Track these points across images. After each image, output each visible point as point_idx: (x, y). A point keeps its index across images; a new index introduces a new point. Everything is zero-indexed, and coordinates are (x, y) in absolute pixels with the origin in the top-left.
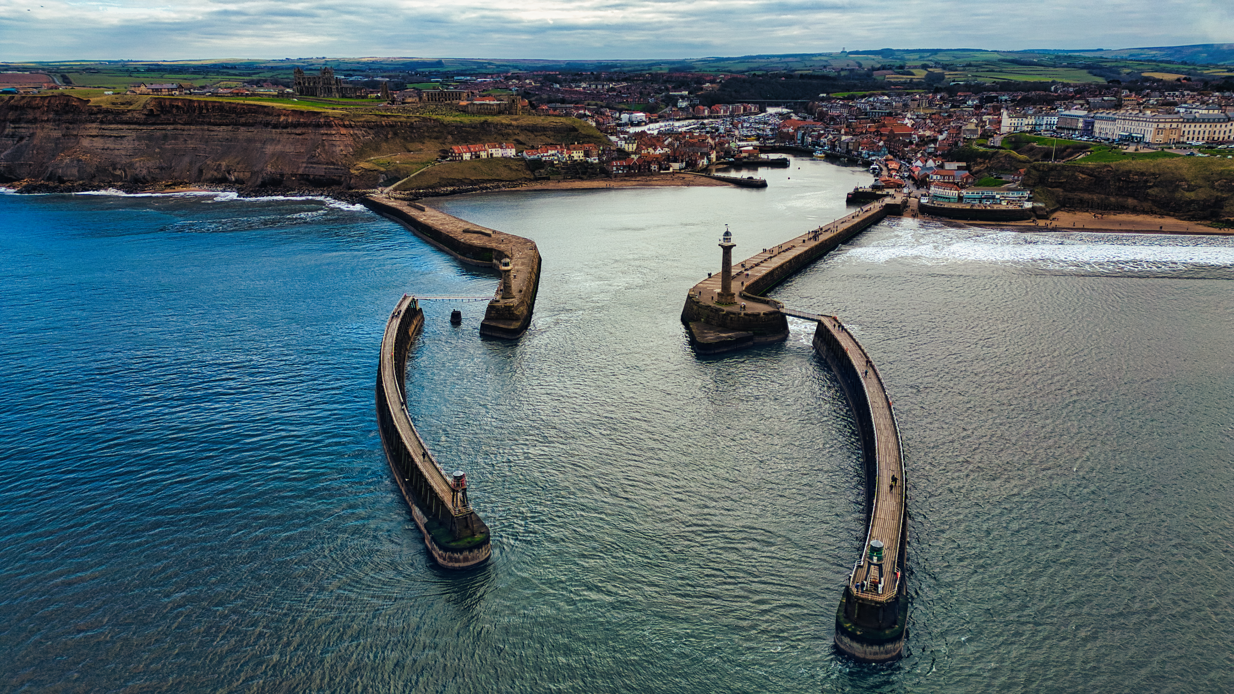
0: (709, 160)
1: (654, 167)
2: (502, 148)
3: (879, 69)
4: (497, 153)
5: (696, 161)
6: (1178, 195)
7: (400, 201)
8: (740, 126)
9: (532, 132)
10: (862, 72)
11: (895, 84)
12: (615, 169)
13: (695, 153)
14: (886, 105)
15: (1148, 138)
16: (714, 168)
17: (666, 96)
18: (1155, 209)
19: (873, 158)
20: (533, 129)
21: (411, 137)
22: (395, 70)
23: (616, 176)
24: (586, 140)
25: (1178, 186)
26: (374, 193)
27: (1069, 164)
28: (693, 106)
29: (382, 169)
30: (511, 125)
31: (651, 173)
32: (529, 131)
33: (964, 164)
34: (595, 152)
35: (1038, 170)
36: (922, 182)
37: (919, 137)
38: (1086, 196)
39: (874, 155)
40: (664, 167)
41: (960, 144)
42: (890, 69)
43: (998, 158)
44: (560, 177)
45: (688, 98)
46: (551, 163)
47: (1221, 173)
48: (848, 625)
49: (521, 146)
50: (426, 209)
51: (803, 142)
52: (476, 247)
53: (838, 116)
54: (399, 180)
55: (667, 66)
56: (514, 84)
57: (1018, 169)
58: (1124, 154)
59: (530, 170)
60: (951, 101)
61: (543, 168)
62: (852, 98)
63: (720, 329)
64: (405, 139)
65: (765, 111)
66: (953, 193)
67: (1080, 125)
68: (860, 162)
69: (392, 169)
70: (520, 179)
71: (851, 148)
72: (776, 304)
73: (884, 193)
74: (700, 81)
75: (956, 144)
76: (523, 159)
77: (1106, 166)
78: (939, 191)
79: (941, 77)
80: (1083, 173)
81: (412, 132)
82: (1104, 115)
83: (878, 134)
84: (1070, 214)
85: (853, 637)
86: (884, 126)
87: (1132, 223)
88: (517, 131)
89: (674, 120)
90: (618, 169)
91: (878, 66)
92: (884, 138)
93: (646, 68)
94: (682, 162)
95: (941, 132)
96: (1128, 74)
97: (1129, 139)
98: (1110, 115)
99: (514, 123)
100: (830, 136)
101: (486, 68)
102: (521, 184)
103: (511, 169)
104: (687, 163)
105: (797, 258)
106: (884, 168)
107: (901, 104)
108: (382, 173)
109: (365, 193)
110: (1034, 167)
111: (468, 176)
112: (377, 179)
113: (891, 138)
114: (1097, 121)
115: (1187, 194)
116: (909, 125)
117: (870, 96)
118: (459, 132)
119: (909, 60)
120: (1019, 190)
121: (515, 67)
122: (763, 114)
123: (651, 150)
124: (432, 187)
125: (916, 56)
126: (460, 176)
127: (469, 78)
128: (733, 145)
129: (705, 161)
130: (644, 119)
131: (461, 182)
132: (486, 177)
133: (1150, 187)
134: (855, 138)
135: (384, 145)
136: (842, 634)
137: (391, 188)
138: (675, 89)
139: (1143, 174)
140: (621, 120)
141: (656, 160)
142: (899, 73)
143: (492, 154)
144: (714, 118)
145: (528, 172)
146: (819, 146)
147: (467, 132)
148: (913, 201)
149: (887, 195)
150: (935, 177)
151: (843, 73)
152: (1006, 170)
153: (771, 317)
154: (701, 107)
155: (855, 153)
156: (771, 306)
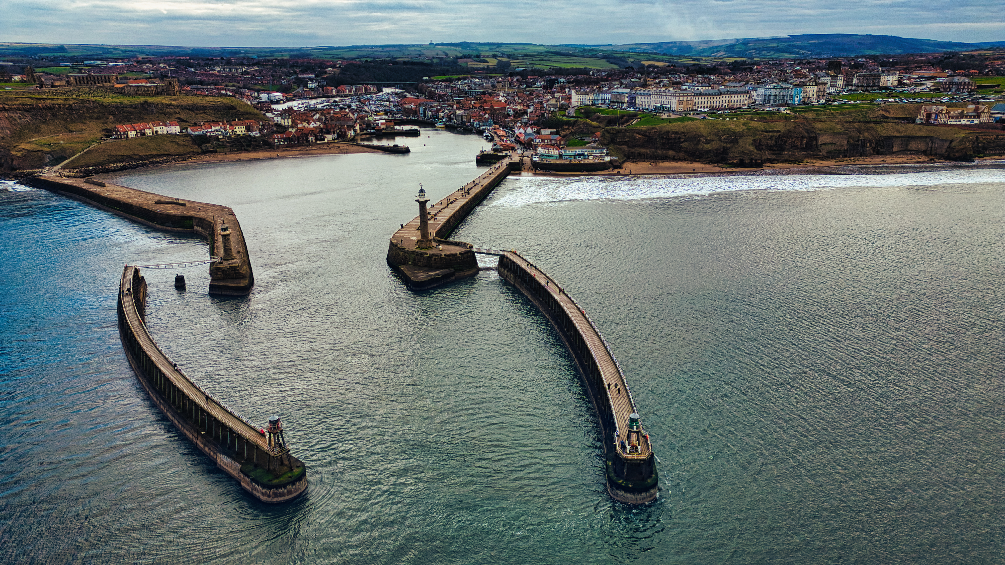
0: (355, 131)
1: (311, 139)
2: (166, 125)
3: (461, 58)
4: (162, 130)
5: (345, 132)
6: (700, 147)
7: (74, 179)
8: (367, 103)
9: (193, 111)
10: (448, 59)
11: (478, 69)
12: (276, 141)
13: (342, 127)
14: (479, 85)
15: (674, 107)
16: (359, 138)
17: (295, 78)
18: (686, 157)
19: (484, 128)
20: (193, 108)
21: (71, 119)
22: (14, 54)
23: (278, 147)
24: (246, 116)
25: (699, 141)
26: (41, 172)
27: (628, 127)
28: (322, 87)
29: (47, 149)
30: (171, 105)
31: (309, 144)
32: (189, 110)
33: (555, 130)
34: (256, 127)
35: (609, 133)
36: (528, 145)
37: (514, 110)
38: (643, 150)
39: (483, 125)
40: (319, 138)
41: (546, 115)
42: (470, 57)
43: (578, 125)
44: (226, 150)
45: (317, 80)
46: (217, 138)
47: (724, 131)
48: (621, 481)
49: (183, 124)
50: (107, 185)
51: (425, 116)
52: (175, 216)
53: (444, 95)
54: (66, 159)
55: (287, 53)
56: (148, 68)
57: (594, 133)
58: (663, 119)
59: (197, 144)
60: (525, 83)
61: (209, 142)
62: (450, 81)
63: (426, 269)
64: (65, 120)
65: (382, 91)
66: (555, 152)
67: (627, 99)
68: (474, 131)
69: (56, 149)
70: (188, 153)
71: (464, 120)
72: (465, 245)
73: (504, 154)
74: (322, 66)
75: (543, 115)
76: (189, 135)
77: (653, 128)
78: (545, 151)
79: (508, 64)
80: (639, 134)
81: (71, 114)
82: (642, 92)
83: (482, 108)
84: (634, 164)
85: (626, 490)
86: (485, 102)
87: (675, 168)
88: (178, 110)
89: (307, 98)
90: (279, 141)
91: (461, 55)
92: (488, 112)
93: (269, 54)
94: (334, 133)
95: (528, 106)
96: (632, 62)
97: (661, 109)
98: (646, 92)
99: (173, 103)
100: (446, 111)
101: (111, 53)
102: (190, 157)
103: (178, 144)
104: (338, 134)
105: (462, 208)
106: (495, 136)
107: (490, 85)
108: (47, 153)
109: (32, 173)
110: (607, 131)
111: (136, 153)
112: (42, 159)
113: (493, 112)
114: (638, 97)
115: (706, 146)
116: (503, 101)
117: (465, 79)
118: (120, 113)
119: (482, 51)
120: (600, 148)
121: (142, 53)
122: (381, 94)
123: (305, 124)
124: (101, 164)
125: (487, 48)
126: (128, 153)
127: (99, 62)
128: (370, 118)
129: (352, 133)
130: (282, 98)
131: (130, 158)
132: (154, 153)
133: (683, 142)
134: (466, 112)
135: (44, 127)
136: (617, 489)
137: (59, 166)
138: (303, 72)
139: (677, 133)
140: (260, 99)
141: (312, 132)
142: (477, 61)
143: (157, 132)
144: (342, 96)
145: (195, 147)
146: (438, 118)
147: (128, 112)
148: (527, 160)
149: (506, 156)
150: (537, 141)
151: (435, 61)
152: (585, 133)
153: (466, 255)
154: (329, 88)
155: (469, 124)
156: (461, 246)
